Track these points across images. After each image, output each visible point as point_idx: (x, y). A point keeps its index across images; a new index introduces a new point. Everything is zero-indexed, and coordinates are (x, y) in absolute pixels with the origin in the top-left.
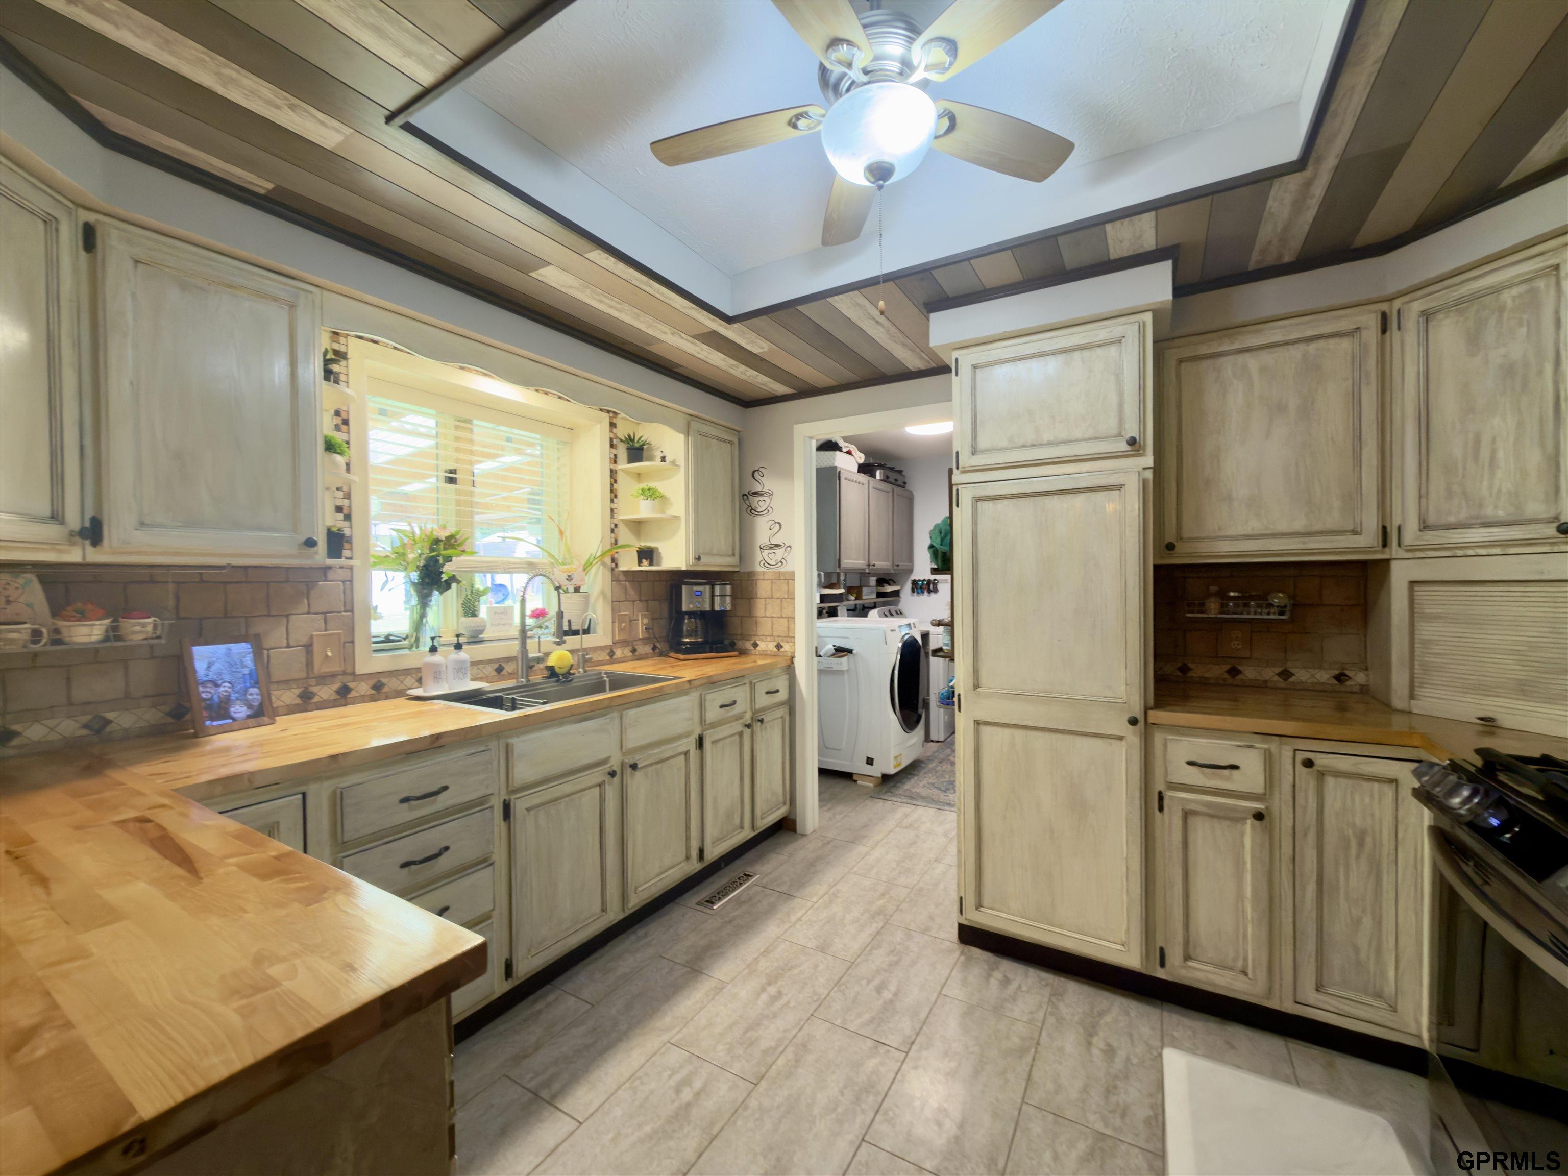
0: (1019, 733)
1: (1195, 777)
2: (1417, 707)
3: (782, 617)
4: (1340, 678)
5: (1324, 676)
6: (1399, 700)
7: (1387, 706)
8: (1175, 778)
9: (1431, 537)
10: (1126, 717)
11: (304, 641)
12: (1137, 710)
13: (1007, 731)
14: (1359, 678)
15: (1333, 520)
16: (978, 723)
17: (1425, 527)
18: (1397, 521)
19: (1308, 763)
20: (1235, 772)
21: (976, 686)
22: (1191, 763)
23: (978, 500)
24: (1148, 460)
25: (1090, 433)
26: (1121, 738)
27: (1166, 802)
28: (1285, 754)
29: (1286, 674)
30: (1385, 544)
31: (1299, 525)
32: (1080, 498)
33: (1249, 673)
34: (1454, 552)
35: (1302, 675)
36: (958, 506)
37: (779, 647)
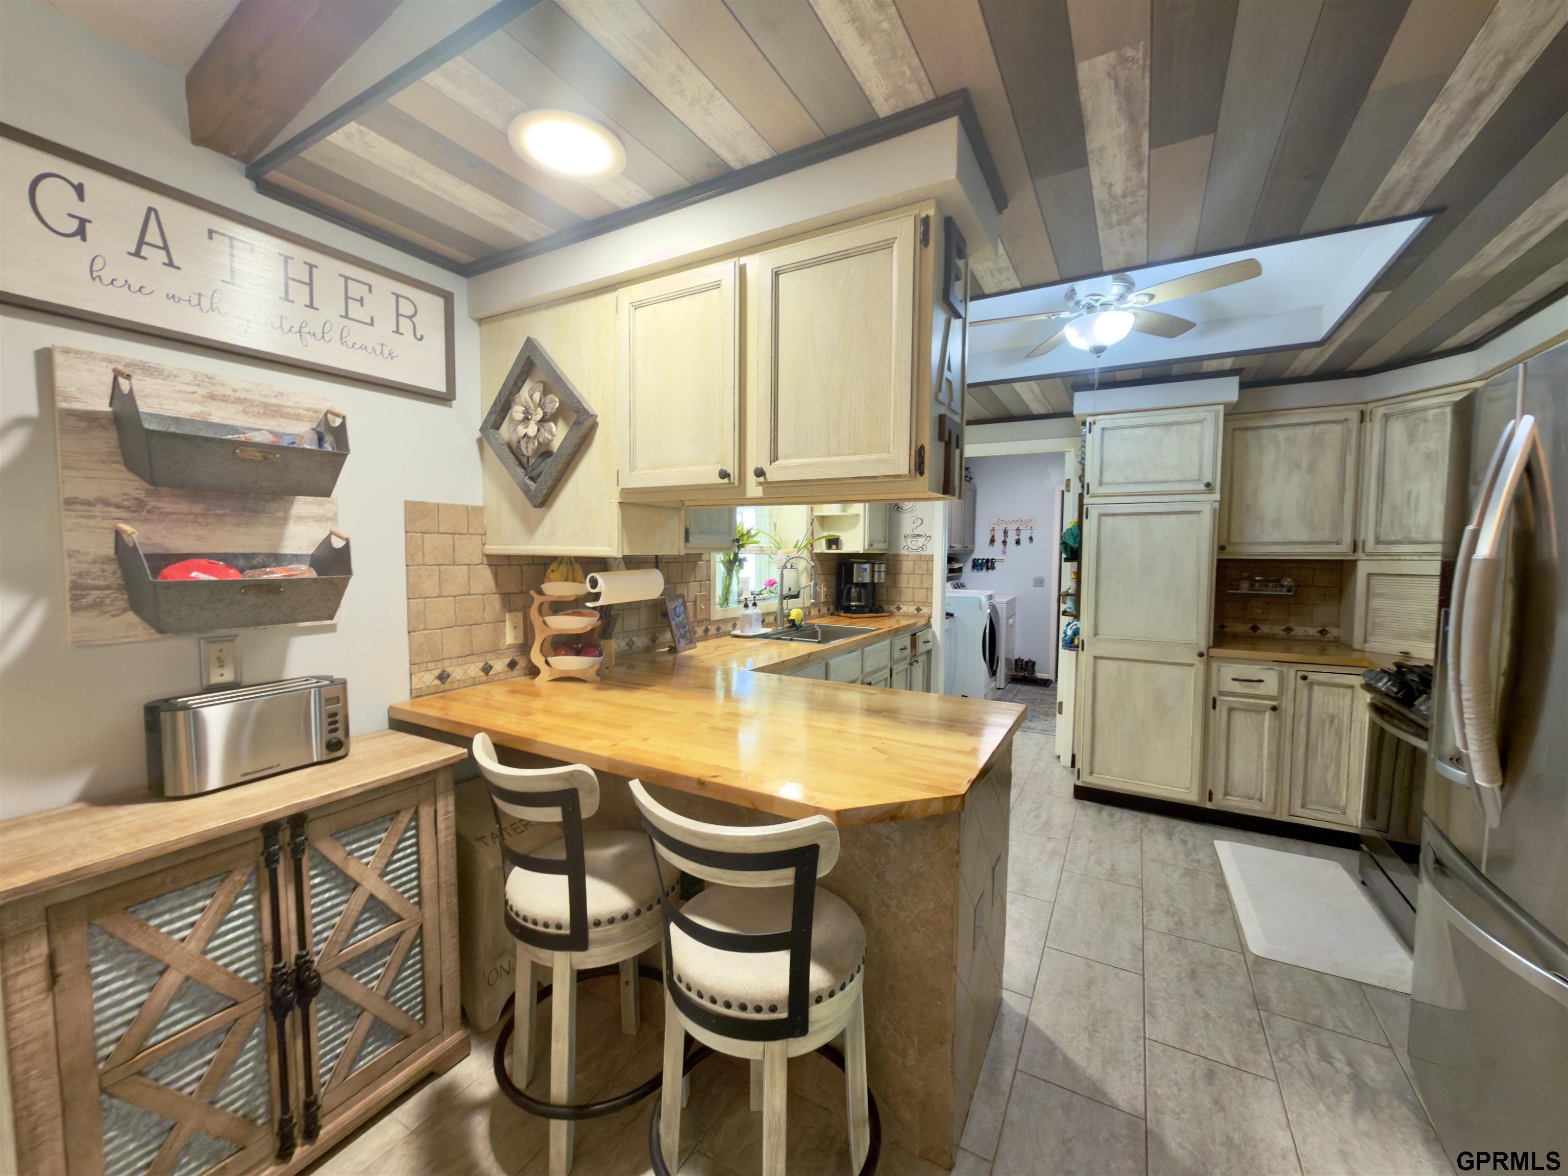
0: (1125, 663)
1: (1237, 687)
2: (1368, 647)
3: (921, 588)
4: (1323, 632)
5: (1312, 631)
6: (1356, 646)
7: (1349, 647)
8: (1225, 689)
9: (1382, 548)
10: (1197, 652)
11: (693, 599)
12: (1203, 648)
13: (1115, 663)
14: (1334, 632)
15: (1326, 535)
16: (1096, 658)
17: (1378, 542)
18: (1362, 537)
19: (1304, 678)
20: (1261, 684)
21: (1096, 634)
22: (1234, 679)
23: (1102, 515)
24: (1217, 496)
25: (1179, 478)
26: (1191, 665)
27: (1218, 703)
28: (1291, 673)
29: (1288, 630)
30: (1355, 551)
31: (1305, 537)
32: (1173, 517)
33: (1265, 629)
34: (1396, 557)
35: (1298, 631)
36: (1087, 518)
37: (918, 610)
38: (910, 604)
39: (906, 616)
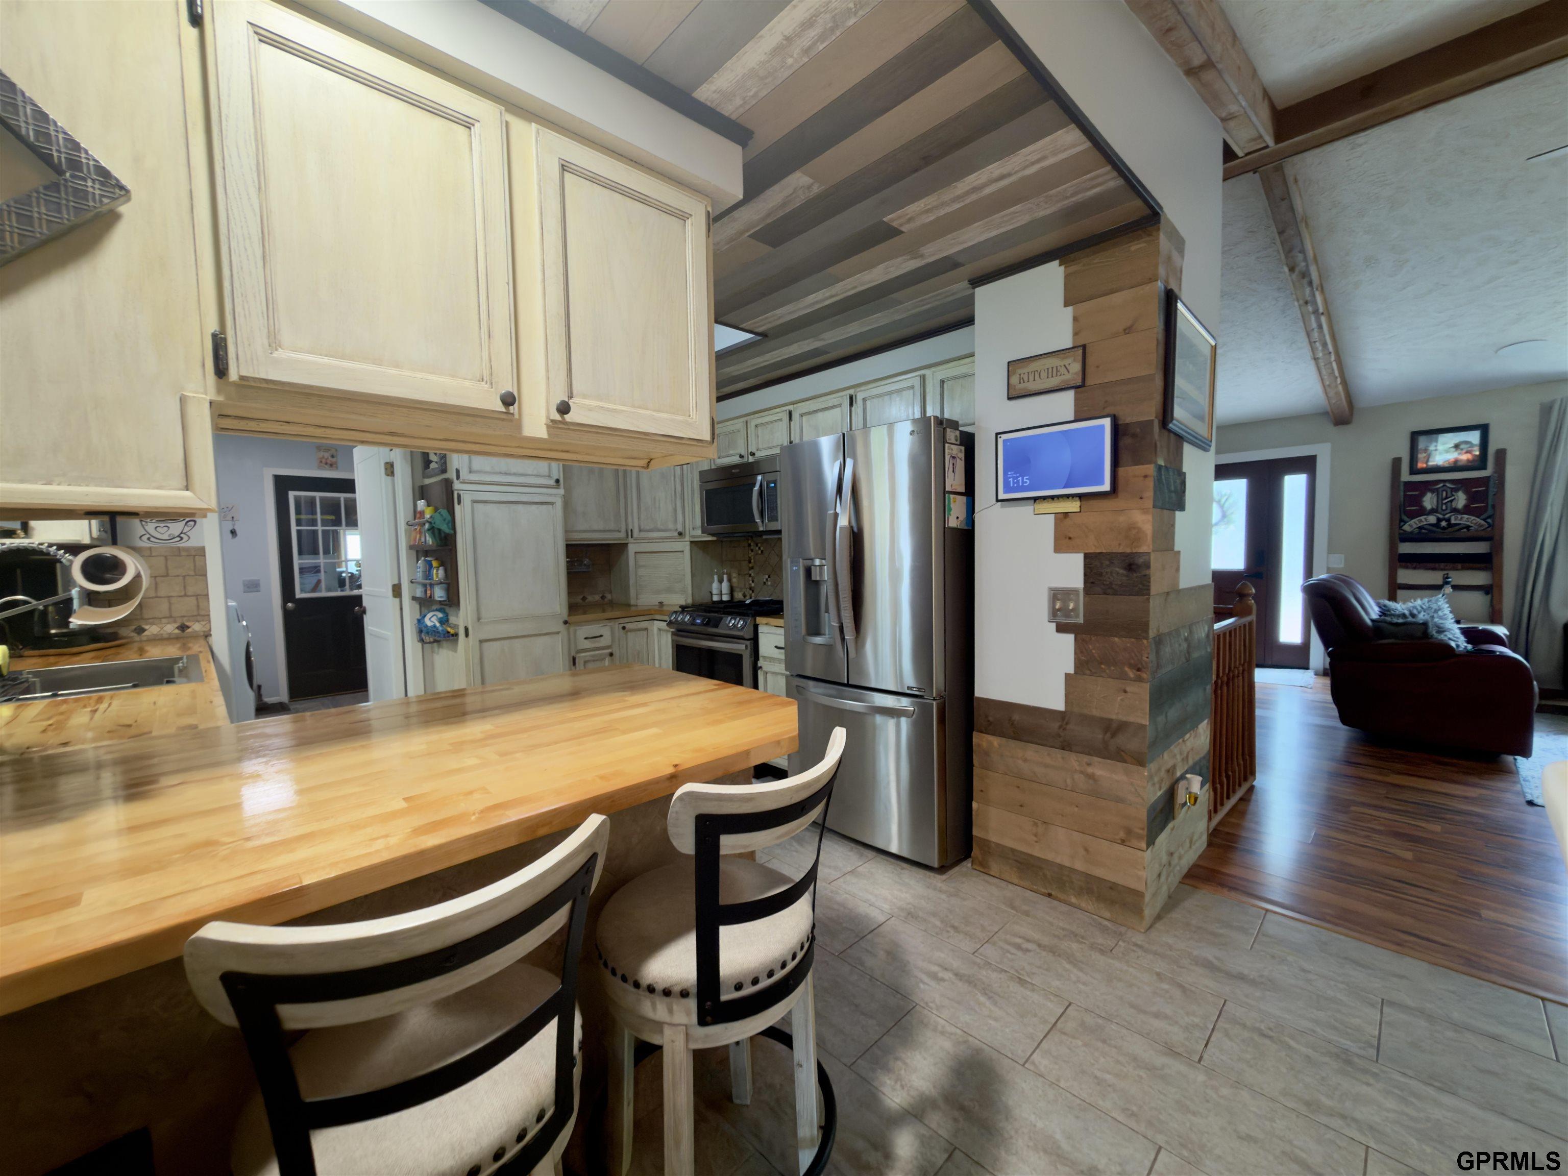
0: (506, 642)
1: (588, 644)
2: (640, 602)
3: (185, 595)
4: (603, 597)
5: (597, 597)
6: (633, 602)
7: (629, 605)
8: (580, 648)
9: (643, 535)
10: (561, 621)
12: (566, 618)
13: (498, 643)
14: (609, 596)
15: (612, 526)
16: (481, 642)
17: (640, 531)
18: (630, 527)
19: (624, 628)
20: (602, 638)
21: (479, 619)
22: (586, 638)
23: (475, 502)
24: (561, 491)
25: (535, 472)
26: (558, 633)
27: (577, 660)
28: (616, 625)
29: (584, 599)
30: (627, 537)
31: (601, 527)
32: (534, 507)
34: (651, 540)
35: (590, 598)
37: (183, 628)
38: (164, 621)
39: (158, 640)
